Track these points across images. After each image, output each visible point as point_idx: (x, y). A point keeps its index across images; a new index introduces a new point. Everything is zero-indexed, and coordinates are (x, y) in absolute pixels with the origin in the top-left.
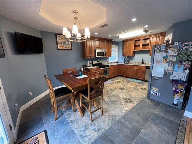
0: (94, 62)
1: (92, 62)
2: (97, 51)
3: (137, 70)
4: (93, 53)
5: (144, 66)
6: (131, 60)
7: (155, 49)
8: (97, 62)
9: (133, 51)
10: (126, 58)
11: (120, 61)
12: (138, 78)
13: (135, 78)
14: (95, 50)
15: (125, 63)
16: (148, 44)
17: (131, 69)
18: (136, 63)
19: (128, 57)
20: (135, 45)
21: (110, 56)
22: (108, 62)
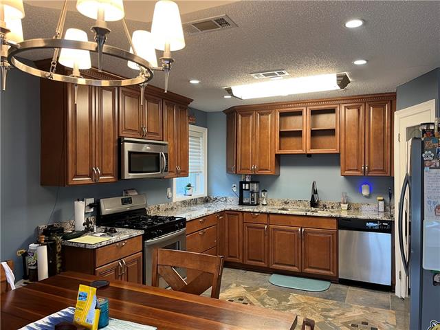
0: (109, 206)
1: (96, 206)
2: (128, 147)
3: (304, 237)
4: (110, 159)
5: (331, 217)
6: (264, 191)
7: (423, 152)
8: (124, 202)
9: (276, 155)
10: (246, 183)
11: (218, 192)
12: (308, 270)
13: (295, 269)
14: (120, 142)
15: (241, 203)
16: (331, 132)
17: (274, 229)
18: (286, 203)
19: (255, 179)
20: (280, 132)
21: (184, 173)
22: (170, 199)
